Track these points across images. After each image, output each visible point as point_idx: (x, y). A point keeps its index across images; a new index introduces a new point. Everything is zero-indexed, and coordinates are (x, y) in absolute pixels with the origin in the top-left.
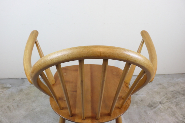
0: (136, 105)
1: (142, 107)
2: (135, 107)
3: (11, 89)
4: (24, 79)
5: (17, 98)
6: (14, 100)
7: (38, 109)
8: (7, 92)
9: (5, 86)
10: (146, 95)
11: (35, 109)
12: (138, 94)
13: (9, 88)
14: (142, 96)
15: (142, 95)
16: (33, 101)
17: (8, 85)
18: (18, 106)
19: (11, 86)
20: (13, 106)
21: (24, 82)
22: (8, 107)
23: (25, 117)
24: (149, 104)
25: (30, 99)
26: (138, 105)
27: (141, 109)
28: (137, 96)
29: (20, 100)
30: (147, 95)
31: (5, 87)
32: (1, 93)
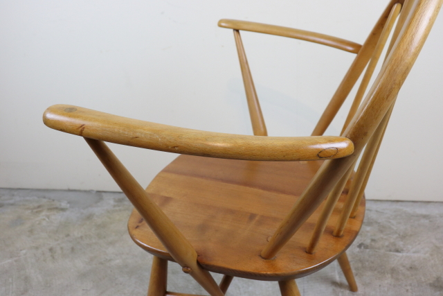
0: (392, 277)
1: (411, 285)
2: (386, 282)
3: (67, 213)
4: (103, 194)
5: (76, 233)
6: (68, 235)
7: (118, 261)
8: (57, 218)
9: (57, 204)
10: (427, 255)
11: (110, 260)
12: (402, 250)
13: (63, 210)
14: (416, 255)
15: (414, 252)
16: (112, 243)
17: (64, 204)
18: (73, 249)
19: (68, 205)
20: (62, 248)
21: (101, 199)
22: (51, 250)
23: (83, 276)
24: (438, 279)
25: (105, 237)
26: (397, 279)
27: (407, 291)
28: (400, 254)
29: (81, 237)
30: (431, 255)
31: (57, 208)
32: (44, 219)
